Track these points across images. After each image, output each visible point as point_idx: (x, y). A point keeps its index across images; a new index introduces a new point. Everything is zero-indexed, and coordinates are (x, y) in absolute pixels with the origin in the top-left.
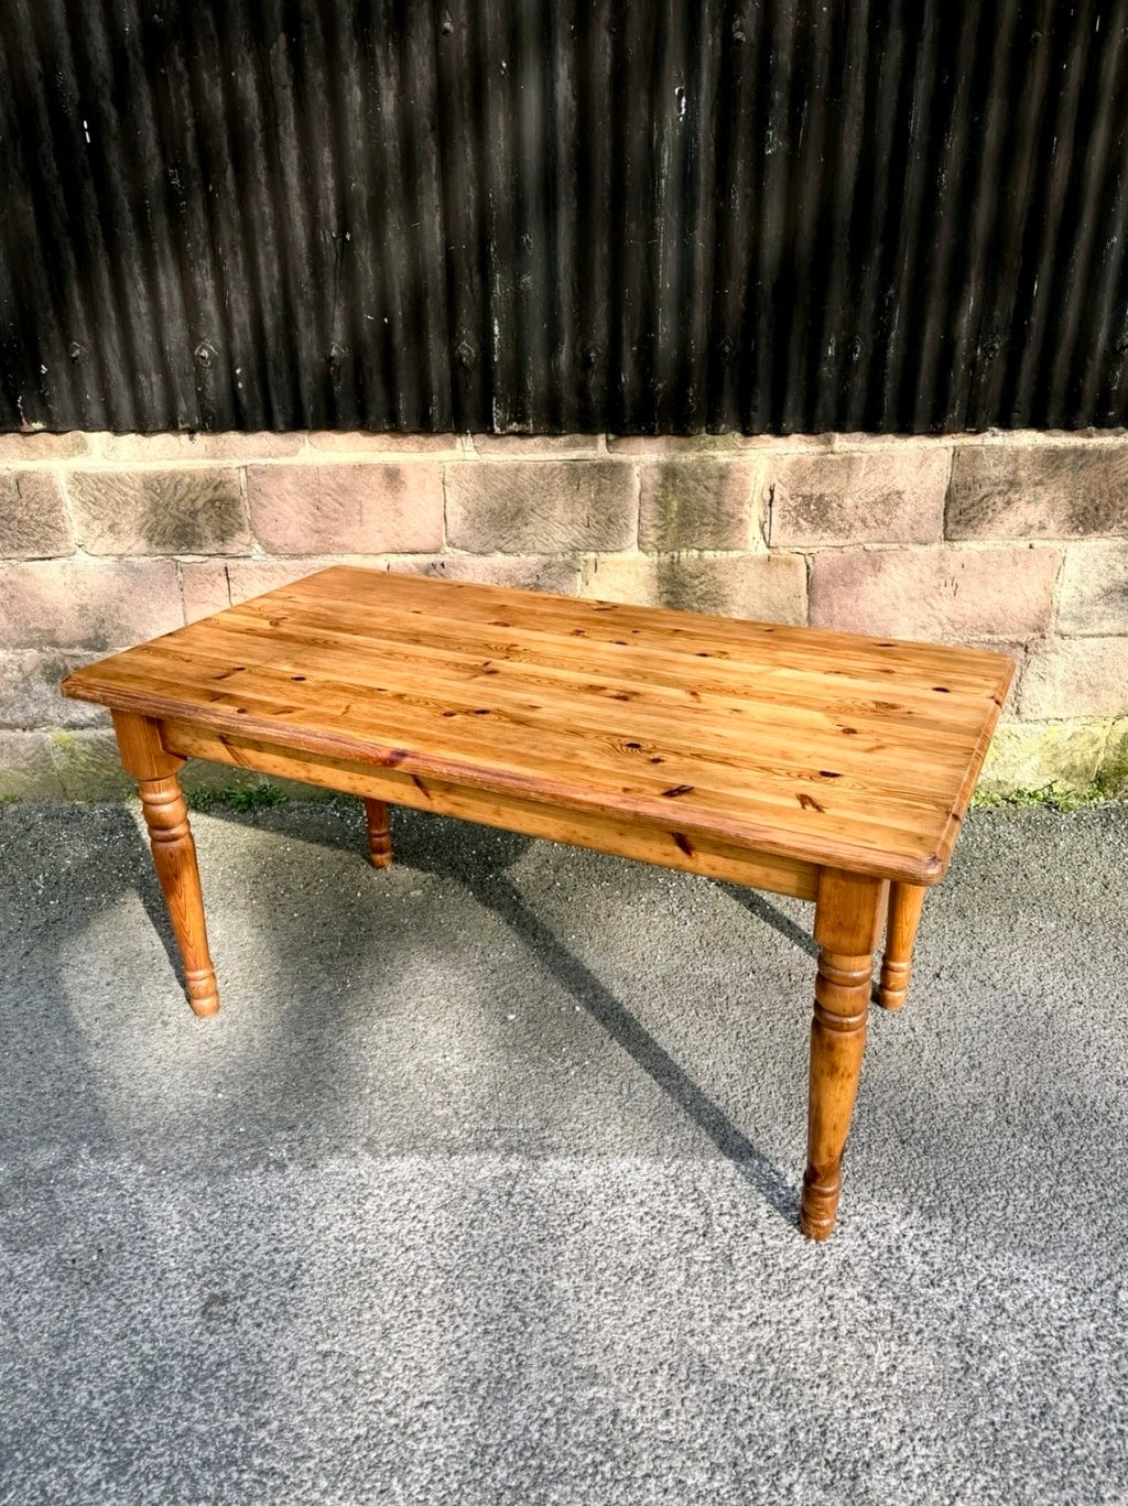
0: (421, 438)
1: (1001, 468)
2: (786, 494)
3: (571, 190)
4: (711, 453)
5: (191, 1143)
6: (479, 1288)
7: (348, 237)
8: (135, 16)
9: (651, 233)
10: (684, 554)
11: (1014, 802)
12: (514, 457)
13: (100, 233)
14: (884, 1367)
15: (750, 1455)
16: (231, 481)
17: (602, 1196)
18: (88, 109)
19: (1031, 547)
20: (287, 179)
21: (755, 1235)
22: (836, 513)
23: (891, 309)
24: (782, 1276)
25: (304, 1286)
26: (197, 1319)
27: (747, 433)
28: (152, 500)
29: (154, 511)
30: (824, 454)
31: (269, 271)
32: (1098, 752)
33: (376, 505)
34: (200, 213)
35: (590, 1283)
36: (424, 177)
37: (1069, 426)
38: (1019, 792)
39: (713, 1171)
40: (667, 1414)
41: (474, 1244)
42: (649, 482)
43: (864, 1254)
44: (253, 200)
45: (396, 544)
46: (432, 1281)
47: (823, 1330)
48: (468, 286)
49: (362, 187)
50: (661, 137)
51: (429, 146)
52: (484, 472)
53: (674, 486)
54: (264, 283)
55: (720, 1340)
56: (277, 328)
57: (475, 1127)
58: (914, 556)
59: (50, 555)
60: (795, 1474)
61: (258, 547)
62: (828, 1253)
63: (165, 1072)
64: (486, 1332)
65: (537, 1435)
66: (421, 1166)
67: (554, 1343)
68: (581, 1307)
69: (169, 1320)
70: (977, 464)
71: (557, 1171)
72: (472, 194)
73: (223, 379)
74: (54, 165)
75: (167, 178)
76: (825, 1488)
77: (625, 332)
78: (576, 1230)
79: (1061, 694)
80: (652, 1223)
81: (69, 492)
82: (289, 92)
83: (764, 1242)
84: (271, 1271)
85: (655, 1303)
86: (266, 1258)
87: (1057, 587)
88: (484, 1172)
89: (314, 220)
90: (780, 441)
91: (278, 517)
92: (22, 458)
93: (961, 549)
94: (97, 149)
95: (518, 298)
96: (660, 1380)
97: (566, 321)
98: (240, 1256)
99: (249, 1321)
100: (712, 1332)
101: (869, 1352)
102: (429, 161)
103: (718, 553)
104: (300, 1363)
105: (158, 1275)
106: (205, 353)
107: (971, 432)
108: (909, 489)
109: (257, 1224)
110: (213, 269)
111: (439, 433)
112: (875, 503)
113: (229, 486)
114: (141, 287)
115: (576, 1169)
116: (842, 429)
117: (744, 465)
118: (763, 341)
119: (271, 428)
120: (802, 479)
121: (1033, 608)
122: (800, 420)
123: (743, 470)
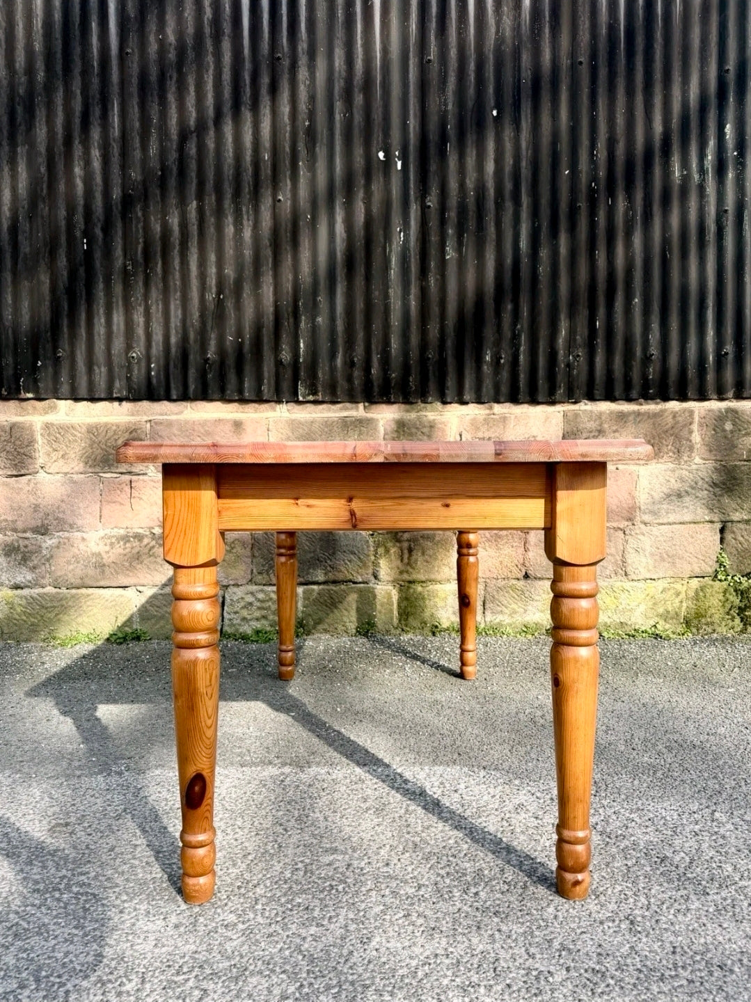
0: (256, 405)
1: (592, 423)
2: (469, 437)
3: (343, 275)
4: (424, 413)
5: (57, 765)
6: (255, 817)
8: (119, 191)
9: (386, 296)
11: (633, 636)
12: (310, 415)
13: (84, 293)
15: (448, 881)
16: (141, 429)
18: (87, 233)
19: (617, 469)
20: (191, 267)
23: (519, 336)
26: (44, 833)
27: (444, 403)
28: (91, 439)
29: (91, 446)
30: (489, 415)
31: (176, 314)
32: (681, 602)
34: (141, 284)
35: (336, 814)
36: (264, 268)
37: (629, 400)
38: (635, 630)
40: (387, 865)
41: (253, 801)
42: (389, 429)
44: (171, 277)
48: (287, 324)
49: (231, 272)
50: (391, 251)
51: (268, 253)
52: (292, 424)
53: (404, 431)
54: (173, 319)
55: (428, 835)
56: (177, 343)
57: (261, 756)
59: (22, 472)
60: (480, 888)
61: (152, 468)
62: (508, 801)
63: (45, 739)
64: (257, 834)
65: (289, 875)
67: (307, 838)
68: (328, 824)
70: (578, 420)
71: (317, 772)
72: (290, 277)
73: (143, 371)
74: (65, 260)
75: (125, 266)
76: (502, 893)
77: (373, 347)
78: (328, 794)
79: (651, 562)
81: (41, 434)
82: (195, 227)
84: (103, 813)
85: (382, 821)
86: (101, 808)
87: (637, 493)
88: (265, 773)
89: (203, 288)
90: (464, 407)
92: (16, 415)
94: (89, 254)
95: (314, 329)
96: (382, 852)
97: (340, 341)
98: (82, 808)
99: (83, 833)
102: (268, 261)
104: (117, 849)
106: (134, 355)
107: (572, 403)
108: (540, 433)
109: (97, 795)
110: (145, 312)
111: (267, 401)
113: (139, 431)
114: (103, 320)
116: (498, 402)
117: (443, 420)
118: (450, 352)
119: (169, 398)
120: (478, 429)
121: (625, 505)
122: (474, 396)
123: (443, 423)
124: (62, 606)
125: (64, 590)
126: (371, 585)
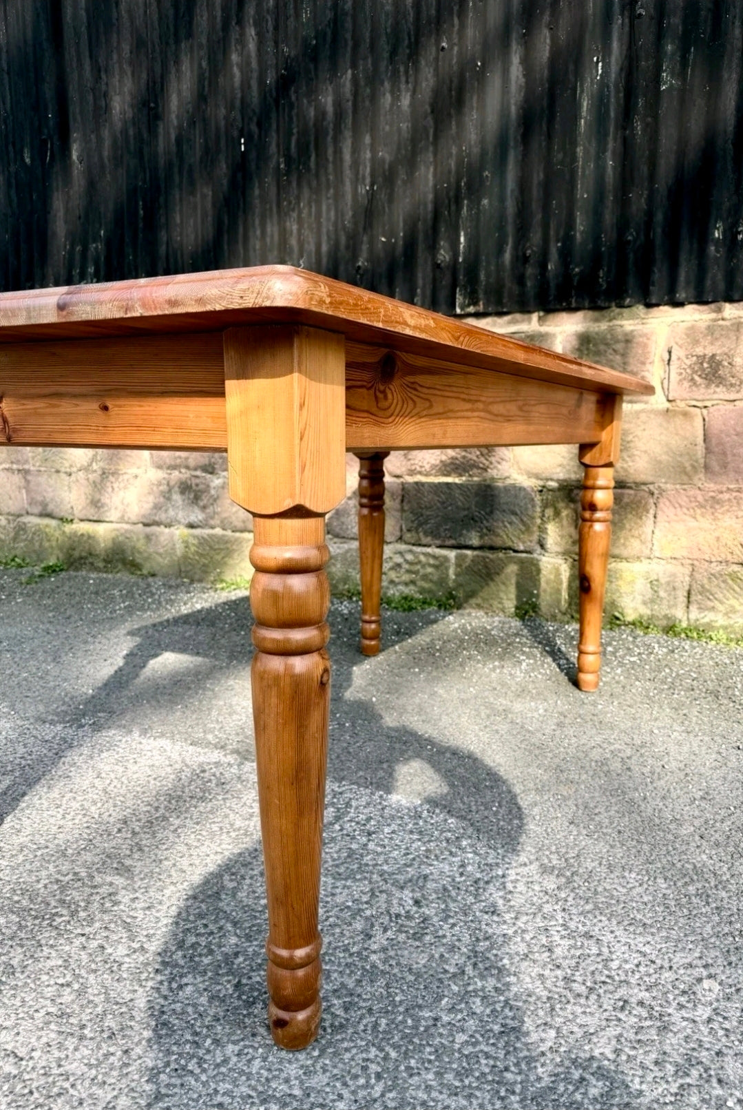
2: (682, 354)
3: (519, 138)
4: (618, 322)
7: (375, 188)
8: (273, 74)
9: (573, 158)
18: (245, 131)
20: (343, 156)
22: (727, 371)
27: (649, 306)
30: (715, 320)
31: (328, 215)
34: (294, 184)
36: (424, 143)
42: (568, 347)
44: (322, 171)
48: (447, 213)
49: (386, 155)
50: (582, 91)
51: (428, 123)
53: (588, 349)
54: (324, 224)
72: (453, 150)
75: (279, 165)
77: (552, 233)
89: (356, 180)
90: (678, 311)
94: (246, 155)
95: (478, 217)
97: (510, 229)
102: (427, 133)
116: (731, 300)
117: (645, 331)
118: (659, 230)
120: (696, 342)
122: (692, 292)
123: (645, 335)
124: (228, 549)
125: (229, 533)
126: (535, 555)
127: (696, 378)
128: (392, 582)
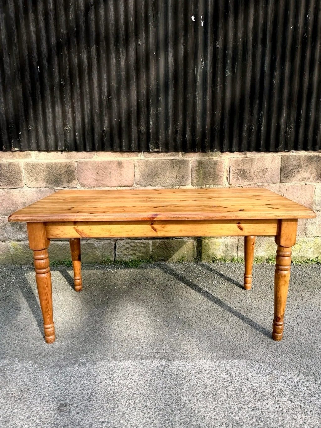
0: (128, 153)
1: (295, 161)
2: (234, 169)
3: (172, 85)
4: (212, 157)
5: (53, 358)
6: (155, 400)
7: (110, 97)
8: (55, 40)
9: (195, 96)
10: (204, 186)
11: (307, 263)
12: (155, 158)
13: (40, 96)
14: (301, 423)
16: (72, 165)
17: (194, 371)
18: (40, 63)
19: (306, 184)
20: (94, 82)
21: (248, 383)
22: (249, 174)
23: (262, 117)
24: (260, 394)
25: (93, 400)
26: (56, 412)
27: (222, 152)
28: (49, 171)
29: (49, 174)
30: (244, 158)
31: (87, 107)
33: (115, 172)
34: (69, 91)
35: (194, 398)
36: (132, 82)
37: (314, 150)
38: (308, 260)
39: (230, 363)
41: (152, 387)
42: (194, 165)
43: (287, 387)
44: (84, 87)
45: (120, 183)
46: (138, 398)
47: (278, 411)
48: (144, 111)
49: (115, 84)
50: (197, 72)
51: (133, 73)
52: (147, 163)
53: (201, 166)
54: (86, 110)
55: (242, 415)
56: (88, 122)
57: (149, 352)
58: (272, 187)
59: (16, 187)
61: (79, 185)
62: (274, 387)
66: (132, 363)
67: (184, 417)
68: (192, 405)
69: (46, 412)
70: (289, 160)
71: (178, 364)
72: (145, 86)
73: (72, 136)
74: (29, 78)
75: (60, 81)
77: (187, 123)
78: (187, 382)
79: (318, 229)
80: (213, 379)
81: (24, 168)
82: (95, 59)
83: (252, 384)
84: (82, 396)
85: (217, 404)
86: (80, 392)
87: (314, 196)
88: (153, 365)
89: (101, 93)
90: (232, 154)
91: (86, 176)
92: (11, 159)
93: (286, 185)
94: (41, 74)
95: (157, 115)
97: (171, 120)
98: (71, 391)
99: (75, 412)
100: (239, 413)
101: (295, 418)
102: (133, 78)
103: (214, 186)
104: (93, 425)
105: (42, 398)
106: (67, 129)
107: (286, 151)
108: (269, 168)
109: (76, 381)
110: (71, 106)
111: (134, 152)
112: (260, 171)
113: (72, 167)
114: (50, 110)
115: (184, 363)
116: (249, 151)
117: (221, 161)
118: (226, 126)
119: (85, 150)
120: (238, 165)
121: (308, 202)
122: (237, 148)
123: (221, 162)
126: (184, 239)
127: (239, 177)
128: (125, 255)
